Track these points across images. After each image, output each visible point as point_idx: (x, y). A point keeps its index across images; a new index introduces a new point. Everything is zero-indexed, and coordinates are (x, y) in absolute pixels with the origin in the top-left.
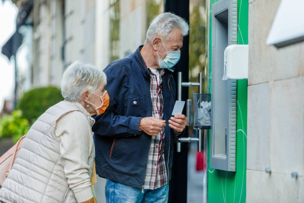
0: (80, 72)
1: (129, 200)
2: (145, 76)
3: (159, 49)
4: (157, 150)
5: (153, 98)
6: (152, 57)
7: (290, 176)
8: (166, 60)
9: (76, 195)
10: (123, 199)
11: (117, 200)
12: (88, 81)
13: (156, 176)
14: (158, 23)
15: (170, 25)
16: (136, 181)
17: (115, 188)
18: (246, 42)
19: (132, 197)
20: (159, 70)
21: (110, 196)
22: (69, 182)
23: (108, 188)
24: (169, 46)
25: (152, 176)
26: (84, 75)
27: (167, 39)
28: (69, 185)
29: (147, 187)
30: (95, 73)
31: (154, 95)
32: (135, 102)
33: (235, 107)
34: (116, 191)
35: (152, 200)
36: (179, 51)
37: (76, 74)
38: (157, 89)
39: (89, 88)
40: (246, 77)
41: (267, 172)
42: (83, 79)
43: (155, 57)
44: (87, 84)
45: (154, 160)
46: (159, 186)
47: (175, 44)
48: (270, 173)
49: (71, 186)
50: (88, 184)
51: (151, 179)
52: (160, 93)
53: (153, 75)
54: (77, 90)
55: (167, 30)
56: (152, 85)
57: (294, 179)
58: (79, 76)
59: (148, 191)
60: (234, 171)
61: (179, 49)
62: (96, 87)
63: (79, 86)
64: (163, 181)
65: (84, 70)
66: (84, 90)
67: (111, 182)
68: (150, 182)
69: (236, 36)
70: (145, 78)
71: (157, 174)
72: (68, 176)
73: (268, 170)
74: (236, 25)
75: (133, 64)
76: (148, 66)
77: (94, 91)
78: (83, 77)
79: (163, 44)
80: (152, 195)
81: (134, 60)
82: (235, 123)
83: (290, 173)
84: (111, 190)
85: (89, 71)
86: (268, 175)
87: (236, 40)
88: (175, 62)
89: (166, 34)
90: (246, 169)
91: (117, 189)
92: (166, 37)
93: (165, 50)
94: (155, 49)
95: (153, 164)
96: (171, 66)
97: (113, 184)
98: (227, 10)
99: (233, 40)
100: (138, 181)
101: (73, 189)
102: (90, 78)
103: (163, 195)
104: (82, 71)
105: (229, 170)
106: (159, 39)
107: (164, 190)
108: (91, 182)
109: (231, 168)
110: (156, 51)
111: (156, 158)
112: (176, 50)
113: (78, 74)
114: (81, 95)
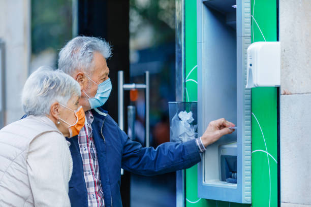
0: (48, 79)
8: (98, 96)
12: (58, 89)
26: (52, 83)
30: (67, 80)
33: (250, 121)
37: (42, 82)
39: (60, 99)
42: (52, 88)
44: (56, 94)
47: (103, 73)
55: (88, 60)
58: (46, 84)
60: (250, 203)
61: (107, 77)
62: (68, 98)
63: (47, 96)
65: (52, 77)
66: (53, 102)
69: (249, 30)
77: (66, 103)
78: (51, 86)
79: (89, 78)
82: (250, 142)
85: (58, 77)
87: (249, 35)
99: (246, 35)
102: (61, 87)
104: (50, 78)
105: (243, 202)
106: (82, 75)
109: (246, 199)
112: (105, 79)
113: (44, 82)
114: (49, 107)
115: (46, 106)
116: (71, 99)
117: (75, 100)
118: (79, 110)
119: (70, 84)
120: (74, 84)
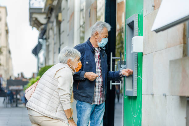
1: (88, 110)
2: (92, 51)
3: (98, 37)
4: (100, 86)
5: (97, 62)
6: (95, 42)
7: (162, 96)
8: (101, 43)
9: (63, 106)
10: (85, 109)
11: (82, 110)
13: (100, 98)
14: (96, 26)
15: (102, 26)
16: (89, 100)
17: (81, 104)
18: (142, 35)
19: (90, 109)
20: (98, 48)
21: (79, 108)
22: (61, 100)
23: (78, 105)
24: (102, 36)
25: (98, 98)
27: (101, 33)
28: (60, 101)
29: (96, 103)
31: (97, 60)
32: (87, 63)
34: (82, 106)
35: (98, 110)
36: (107, 38)
37: (65, 52)
38: (98, 57)
39: (71, 58)
40: (142, 51)
41: (151, 95)
42: (69, 54)
43: (96, 41)
44: (70, 56)
45: (99, 91)
46: (101, 103)
47: (105, 35)
48: (153, 95)
49: (61, 102)
50: (69, 102)
51: (98, 100)
52: (99, 59)
53: (96, 50)
54: (65, 59)
55: (101, 29)
56: (96, 55)
57: (164, 97)
59: (96, 105)
61: (107, 37)
62: (74, 58)
64: (103, 101)
67: (79, 101)
68: (97, 101)
69: (137, 33)
70: (92, 52)
71: (100, 97)
72: (60, 97)
73: (152, 94)
74: (137, 28)
75: (86, 46)
76: (94, 46)
77: (73, 60)
78: (68, 53)
79: (100, 35)
80: (98, 108)
81: (87, 44)
82: (137, 74)
83: (162, 94)
84: (79, 105)
86: (152, 96)
88: (105, 43)
89: (100, 30)
90: (142, 94)
91: (82, 105)
92: (100, 32)
93: (101, 38)
94: (96, 38)
95: (98, 93)
96: (104, 46)
97: (80, 102)
98: (133, 21)
100: (91, 100)
101: (62, 103)
102: (72, 54)
103: (103, 107)
104: (68, 50)
105: (134, 95)
106: (98, 33)
107: (103, 105)
108: (71, 101)
109: (135, 95)
110: (96, 39)
111: (100, 90)
112: (106, 37)
113: (66, 52)
114: (67, 61)
115: (66, 61)
116: (76, 58)
117: (77, 59)
118: (79, 62)
119: (76, 53)
120: (77, 53)
